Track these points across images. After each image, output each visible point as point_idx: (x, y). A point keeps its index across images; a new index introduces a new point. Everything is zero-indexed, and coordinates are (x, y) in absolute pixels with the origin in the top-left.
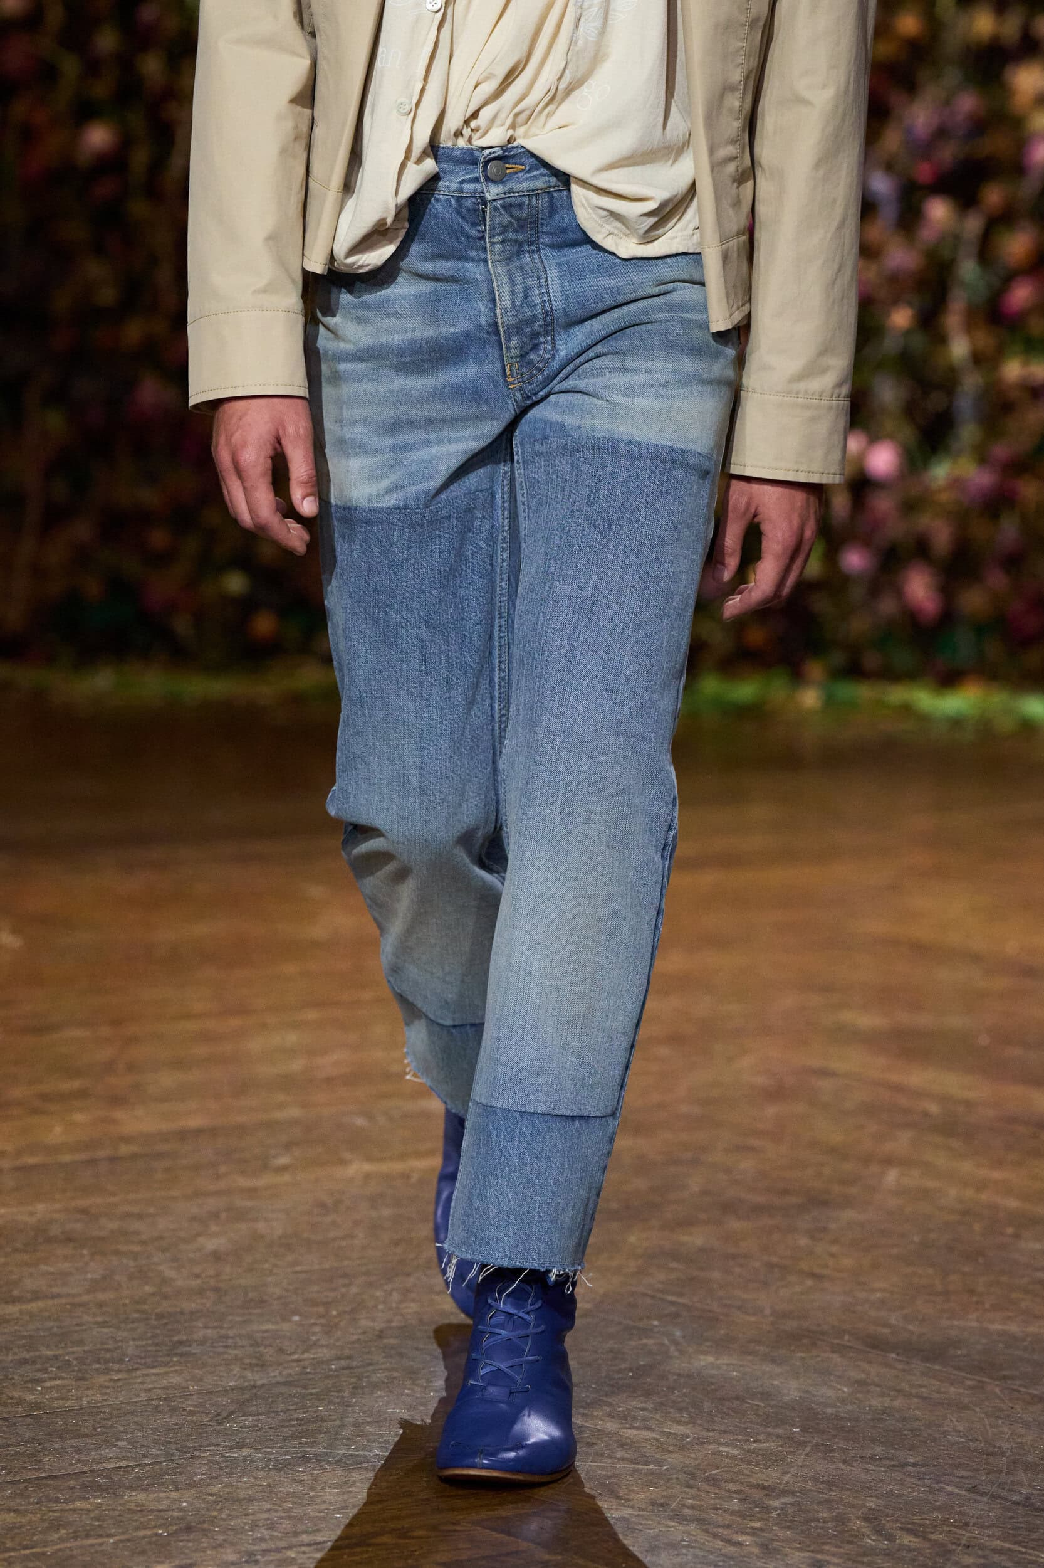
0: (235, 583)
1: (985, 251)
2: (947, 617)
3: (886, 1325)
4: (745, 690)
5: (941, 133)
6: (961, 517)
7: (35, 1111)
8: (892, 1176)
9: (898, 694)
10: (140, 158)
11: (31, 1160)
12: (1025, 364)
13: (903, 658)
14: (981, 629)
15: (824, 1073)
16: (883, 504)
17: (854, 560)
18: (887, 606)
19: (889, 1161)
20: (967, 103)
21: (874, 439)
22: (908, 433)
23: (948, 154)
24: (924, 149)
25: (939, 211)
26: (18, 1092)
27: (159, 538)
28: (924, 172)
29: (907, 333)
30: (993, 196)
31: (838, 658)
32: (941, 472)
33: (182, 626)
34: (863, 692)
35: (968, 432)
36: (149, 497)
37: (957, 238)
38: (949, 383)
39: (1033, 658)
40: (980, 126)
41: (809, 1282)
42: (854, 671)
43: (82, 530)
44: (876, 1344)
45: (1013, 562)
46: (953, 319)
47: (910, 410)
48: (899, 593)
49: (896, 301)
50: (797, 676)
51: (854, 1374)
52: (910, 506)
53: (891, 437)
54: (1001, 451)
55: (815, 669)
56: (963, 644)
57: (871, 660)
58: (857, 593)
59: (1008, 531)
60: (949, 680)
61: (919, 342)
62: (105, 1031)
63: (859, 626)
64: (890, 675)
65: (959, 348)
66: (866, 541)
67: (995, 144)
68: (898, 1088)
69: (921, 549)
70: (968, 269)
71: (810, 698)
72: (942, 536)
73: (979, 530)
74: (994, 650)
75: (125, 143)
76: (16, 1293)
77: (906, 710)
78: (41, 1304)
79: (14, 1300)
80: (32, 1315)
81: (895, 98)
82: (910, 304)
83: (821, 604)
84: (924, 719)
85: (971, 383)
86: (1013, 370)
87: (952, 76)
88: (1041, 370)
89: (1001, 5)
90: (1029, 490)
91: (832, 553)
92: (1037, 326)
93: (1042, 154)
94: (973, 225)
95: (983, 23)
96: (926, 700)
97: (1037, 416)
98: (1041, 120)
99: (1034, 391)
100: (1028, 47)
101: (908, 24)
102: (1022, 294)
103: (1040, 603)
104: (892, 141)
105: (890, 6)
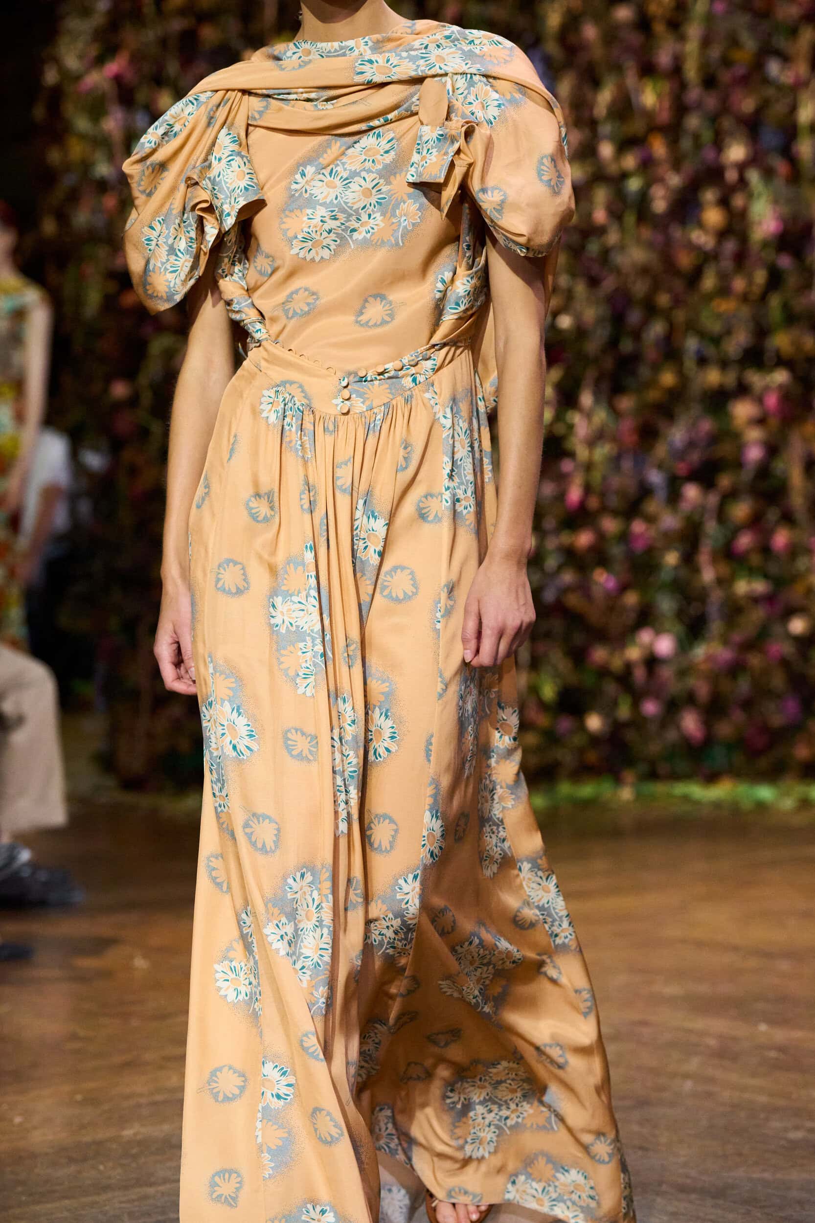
1: (721, 515)
2: (709, 740)
3: (687, 1177)
4: (587, 790)
5: (691, 444)
6: (714, 678)
7: (161, 1068)
8: (688, 1085)
9: (681, 789)
11: (159, 1098)
12: (749, 582)
13: (682, 765)
14: (730, 747)
15: (644, 1023)
16: (666, 673)
17: (650, 708)
18: (671, 735)
19: (687, 1076)
20: (707, 425)
21: (658, 632)
22: (679, 628)
23: (695, 457)
24: (680, 455)
25: (692, 492)
26: (148, 1056)
28: (681, 468)
29: (676, 568)
30: (725, 481)
31: (643, 767)
32: (700, 652)
34: (659, 788)
35: (716, 626)
37: (702, 509)
38: (702, 596)
39: (763, 763)
40: (715, 439)
41: (640, 1153)
42: (653, 775)
44: (683, 1189)
45: (748, 705)
46: (704, 557)
47: (680, 614)
48: (678, 728)
49: (667, 548)
50: (618, 781)
51: (671, 1209)
52: (683, 673)
53: (668, 631)
54: (737, 637)
55: (629, 776)
56: (719, 756)
57: (663, 768)
58: (652, 728)
59: (744, 686)
60: (711, 778)
61: (683, 573)
63: (654, 748)
64: (675, 777)
65: (708, 575)
66: (656, 696)
67: (725, 449)
68: (690, 1031)
69: (690, 699)
70: (711, 527)
71: (626, 794)
72: (703, 690)
73: (725, 685)
74: (738, 758)
76: (153, 1179)
77: (686, 798)
78: (168, 1186)
79: (151, 1185)
80: (163, 1194)
81: (662, 424)
82: (676, 549)
83: (631, 736)
84: (697, 803)
85: (716, 596)
86: (742, 587)
87: (696, 409)
88: (759, 586)
89: (724, 364)
90: (755, 661)
91: (636, 704)
92: (755, 560)
93: (754, 454)
94: (713, 500)
95: (713, 377)
96: (697, 791)
97: (758, 615)
98: (754, 435)
99: (755, 600)
100: (742, 390)
101: (668, 378)
102: (745, 541)
103: (765, 729)
104: (661, 450)
105: (656, 368)
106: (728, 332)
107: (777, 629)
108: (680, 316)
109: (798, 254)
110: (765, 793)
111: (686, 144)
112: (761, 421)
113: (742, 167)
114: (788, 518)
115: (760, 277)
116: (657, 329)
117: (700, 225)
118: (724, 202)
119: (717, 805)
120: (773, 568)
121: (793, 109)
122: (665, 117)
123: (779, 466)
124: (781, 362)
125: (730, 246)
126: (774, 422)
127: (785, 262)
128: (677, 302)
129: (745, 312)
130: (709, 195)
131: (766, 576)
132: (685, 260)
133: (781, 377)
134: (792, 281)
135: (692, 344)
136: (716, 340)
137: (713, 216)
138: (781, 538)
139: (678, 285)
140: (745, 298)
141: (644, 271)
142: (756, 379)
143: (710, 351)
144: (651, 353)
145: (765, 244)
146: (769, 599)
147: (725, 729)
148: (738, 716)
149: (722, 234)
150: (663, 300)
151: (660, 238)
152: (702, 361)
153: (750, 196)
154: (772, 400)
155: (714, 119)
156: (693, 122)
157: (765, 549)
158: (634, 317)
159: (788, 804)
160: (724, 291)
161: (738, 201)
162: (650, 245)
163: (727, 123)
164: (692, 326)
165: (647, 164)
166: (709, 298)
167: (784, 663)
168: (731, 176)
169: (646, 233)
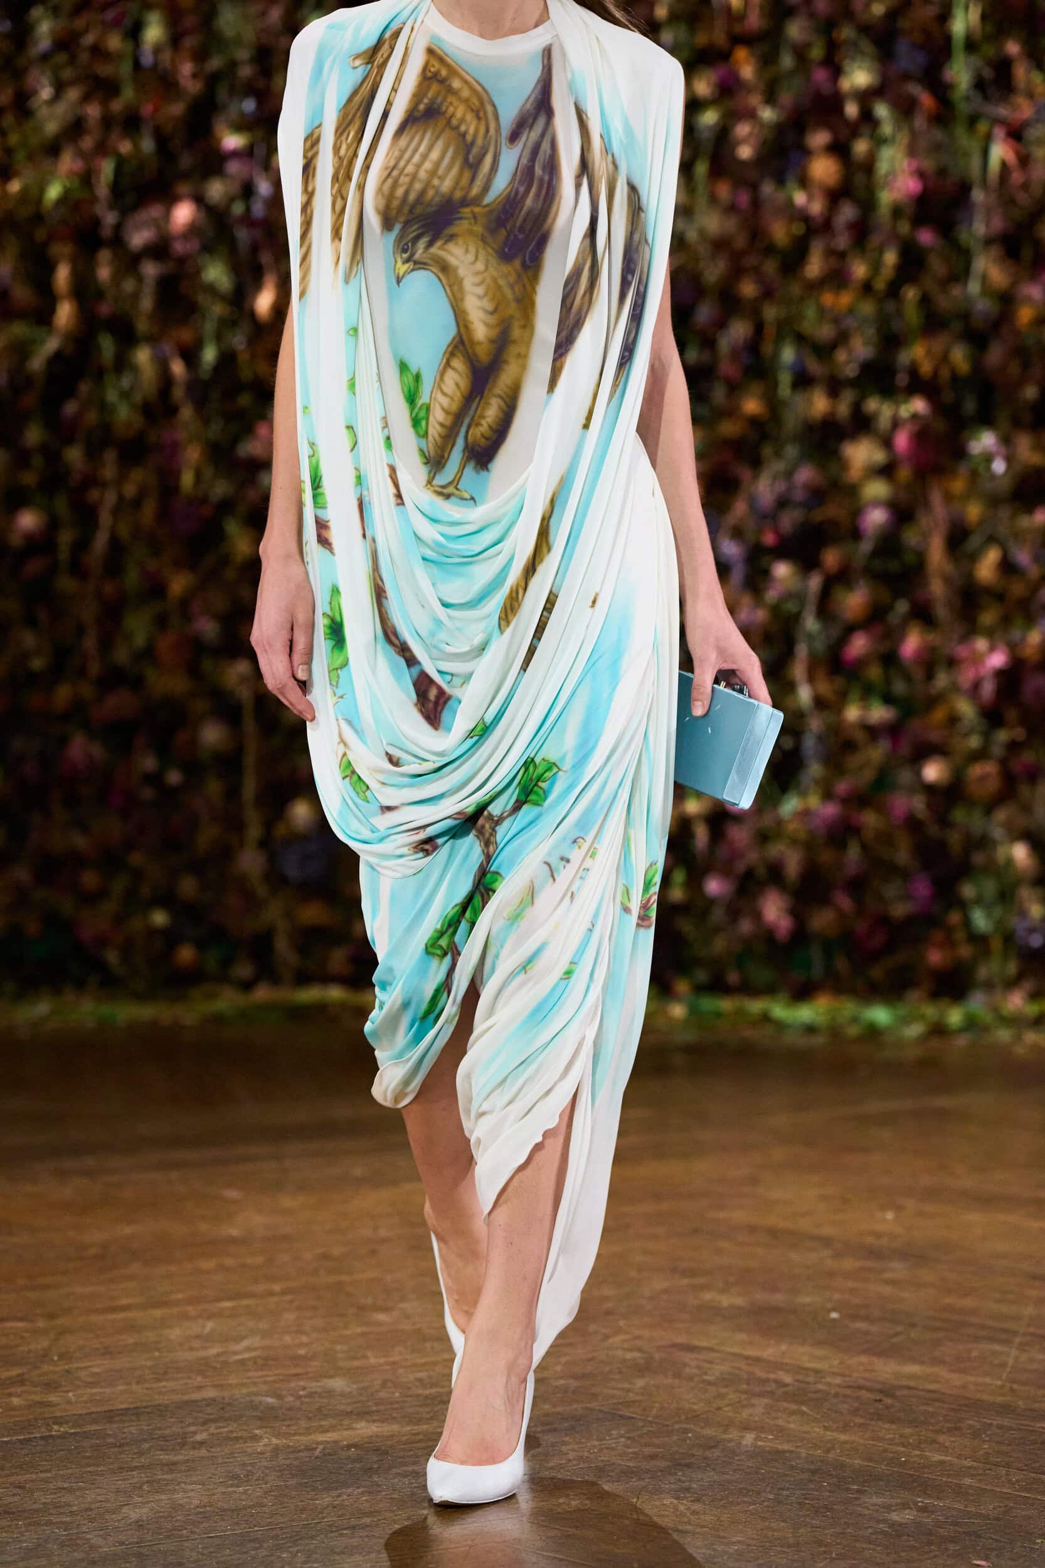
0: (159, 918)
1: (825, 607)
2: (800, 935)
5: (783, 503)
6: (809, 846)
9: (756, 1006)
10: (66, 538)
12: (866, 707)
13: (762, 974)
14: (829, 947)
15: (691, 1349)
16: (739, 835)
17: (714, 886)
18: (746, 926)
20: (805, 474)
23: (788, 521)
24: (769, 517)
25: (782, 570)
27: (90, 879)
28: (769, 539)
30: (831, 558)
31: (702, 976)
32: (790, 805)
33: (112, 957)
34: (726, 1004)
35: (815, 769)
36: (80, 841)
37: (800, 597)
38: (795, 726)
39: (877, 972)
40: (817, 496)
42: (717, 986)
43: (21, 874)
45: (857, 886)
46: (798, 670)
48: (758, 916)
50: (665, 992)
52: (764, 837)
54: (842, 787)
55: (682, 987)
56: (814, 960)
57: (733, 977)
58: (718, 915)
59: (852, 858)
60: (802, 993)
62: (41, 1324)
63: (719, 945)
64: (748, 989)
65: (804, 694)
66: (726, 871)
67: (832, 511)
69: (775, 874)
70: (811, 623)
71: (678, 1010)
72: (793, 863)
73: (826, 856)
74: (841, 964)
75: (53, 525)
77: (765, 1019)
81: (744, 473)
83: (685, 926)
84: (780, 1026)
85: (815, 724)
86: (852, 713)
87: (791, 451)
88: (879, 713)
89: (834, 388)
90: (870, 819)
91: (695, 881)
92: (874, 673)
93: (876, 517)
94: (815, 582)
95: (819, 404)
96: (780, 1011)
97: (877, 753)
98: (877, 489)
99: (873, 732)
100: (861, 424)
101: (752, 406)
102: (859, 645)
103: (883, 920)
104: (740, 508)
105: (734, 389)
106: (842, 338)
107: (905, 776)
108: (770, 313)
109: (946, 228)
110: (880, 1015)
111: (787, 61)
112: (886, 471)
113: (865, 97)
114: (923, 615)
115: (891, 258)
116: (738, 331)
117: (804, 182)
118: (839, 149)
119: (810, 1029)
120: (899, 687)
121: (945, 17)
122: (755, 21)
123: (911, 537)
124: (917, 385)
125: (847, 212)
126: (904, 473)
127: (926, 237)
128: (768, 294)
129: (867, 308)
130: (819, 139)
131: (888, 699)
132: (780, 232)
133: (918, 405)
134: (937, 266)
135: (788, 354)
136: (824, 351)
137: (823, 169)
138: (912, 643)
139: (770, 267)
140: (867, 287)
141: (720, 245)
142: (881, 409)
143: (814, 366)
144: (726, 368)
145: (897, 211)
146: (893, 730)
147: (822, 920)
148: (844, 902)
149: (835, 196)
150: (748, 289)
151: (744, 199)
152: (803, 381)
153: (879, 142)
154: (902, 440)
155: (827, 27)
156: (795, 30)
157: (890, 659)
158: (704, 313)
159: (914, 1031)
160: (837, 278)
161: (861, 147)
162: (732, 209)
163: (846, 32)
164: (790, 330)
165: (728, 89)
166: (816, 287)
167: (913, 824)
168: (852, 110)
169: (724, 190)
